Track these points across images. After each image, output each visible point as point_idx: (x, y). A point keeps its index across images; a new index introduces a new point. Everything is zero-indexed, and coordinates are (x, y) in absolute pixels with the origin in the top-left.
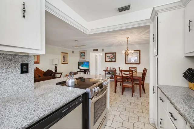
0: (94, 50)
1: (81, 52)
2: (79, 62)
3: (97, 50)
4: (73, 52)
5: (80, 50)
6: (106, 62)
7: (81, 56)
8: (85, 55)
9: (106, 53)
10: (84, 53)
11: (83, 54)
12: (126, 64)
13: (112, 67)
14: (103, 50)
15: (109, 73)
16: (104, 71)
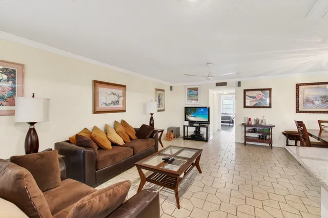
0: (218, 84)
1: (188, 89)
2: (186, 108)
3: (225, 84)
4: (171, 88)
5: (186, 84)
6: (245, 107)
7: (189, 96)
8: (197, 95)
9: (245, 91)
10: (196, 89)
11: (193, 92)
12: (298, 111)
13: (260, 118)
14: (239, 84)
15: (254, 131)
16: (245, 125)
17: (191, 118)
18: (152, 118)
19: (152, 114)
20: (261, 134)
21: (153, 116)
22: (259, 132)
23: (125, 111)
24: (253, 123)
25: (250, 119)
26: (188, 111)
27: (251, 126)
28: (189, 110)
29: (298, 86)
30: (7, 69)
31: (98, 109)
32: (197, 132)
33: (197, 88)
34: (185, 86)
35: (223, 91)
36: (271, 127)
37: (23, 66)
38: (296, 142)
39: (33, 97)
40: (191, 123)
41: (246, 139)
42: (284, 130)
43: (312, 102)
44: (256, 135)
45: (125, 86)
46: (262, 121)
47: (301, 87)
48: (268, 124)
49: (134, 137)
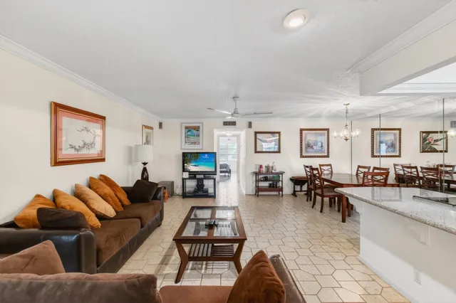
0: (226, 123)
1: (186, 128)
2: (184, 155)
3: (233, 123)
4: (161, 125)
5: (183, 121)
6: (256, 152)
7: (187, 137)
8: (198, 136)
9: (256, 133)
10: (197, 129)
11: (192, 131)
12: (302, 156)
13: (271, 165)
14: (250, 125)
15: (266, 179)
16: (256, 174)
17: (192, 168)
18: (145, 170)
19: (145, 164)
20: (271, 182)
21: (147, 166)
22: (270, 181)
23: (103, 160)
24: (264, 170)
25: (261, 166)
26: (187, 158)
27: (263, 174)
28: (189, 155)
29: (302, 130)
31: (61, 157)
32: (200, 186)
33: (199, 127)
34: (182, 123)
35: (229, 132)
36: (282, 173)
38: (301, 187)
40: (193, 175)
41: (258, 189)
42: (291, 176)
43: (312, 147)
44: (266, 184)
45: (104, 118)
46: (272, 167)
47: (304, 132)
48: (277, 171)
49: (126, 202)
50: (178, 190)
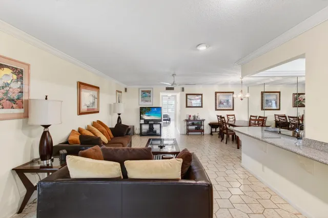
0: (168, 89)
1: (142, 91)
2: (141, 108)
3: (172, 89)
4: (126, 90)
5: (140, 87)
6: (187, 107)
7: (143, 97)
8: (150, 96)
9: (187, 95)
10: (149, 92)
11: (146, 94)
12: (216, 110)
13: (196, 115)
14: (183, 89)
15: (193, 124)
16: (187, 121)
17: (146, 117)
18: (119, 118)
19: (119, 114)
20: (196, 126)
21: (120, 116)
23: (98, 112)
24: (192, 118)
25: (190, 116)
26: (143, 110)
27: (191, 121)
28: (144, 109)
29: (216, 93)
30: (17, 69)
31: (82, 110)
32: (151, 128)
33: (150, 91)
34: (139, 89)
35: (170, 94)
36: (203, 120)
37: (29, 65)
38: (216, 129)
39: (46, 99)
40: (147, 122)
41: (188, 131)
42: (209, 122)
43: (223, 104)
44: (193, 127)
45: (98, 88)
46: (197, 117)
47: (218, 94)
48: (201, 119)
50: (137, 131)
